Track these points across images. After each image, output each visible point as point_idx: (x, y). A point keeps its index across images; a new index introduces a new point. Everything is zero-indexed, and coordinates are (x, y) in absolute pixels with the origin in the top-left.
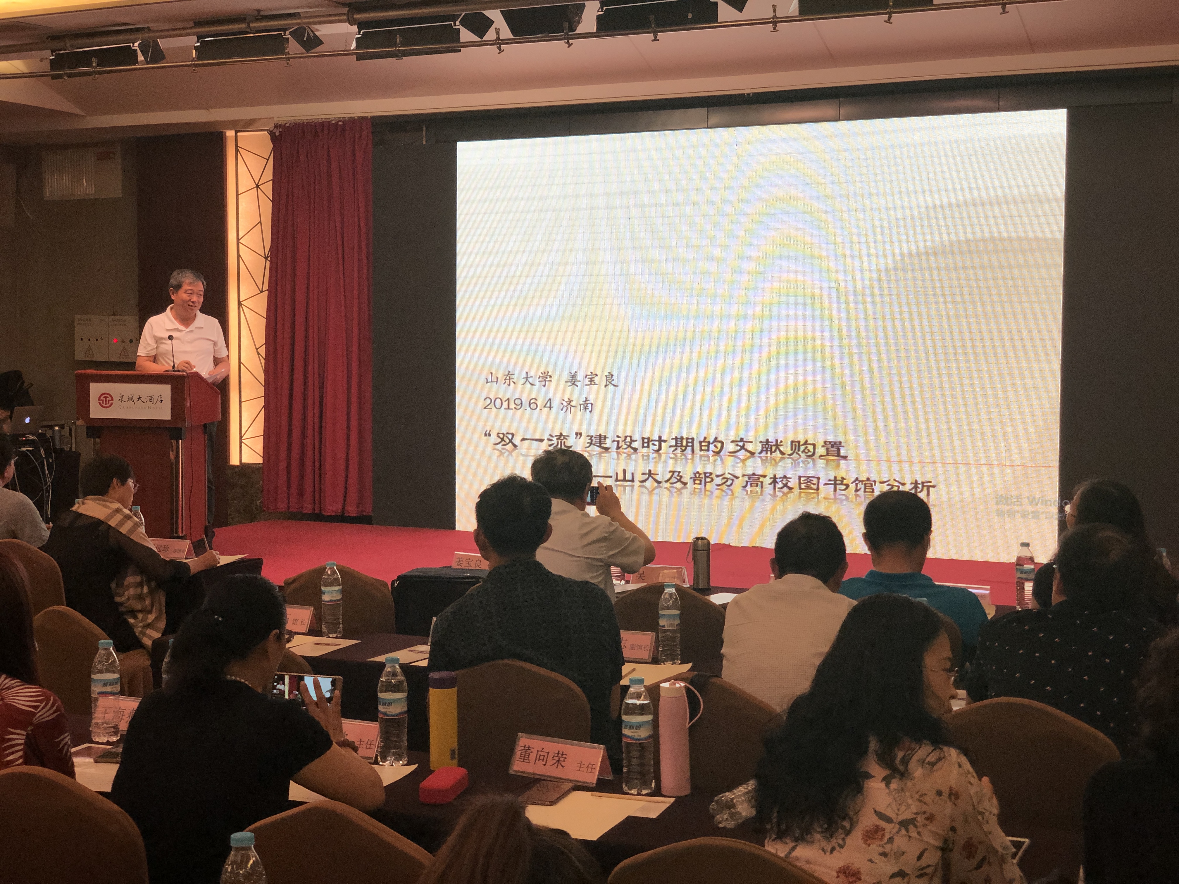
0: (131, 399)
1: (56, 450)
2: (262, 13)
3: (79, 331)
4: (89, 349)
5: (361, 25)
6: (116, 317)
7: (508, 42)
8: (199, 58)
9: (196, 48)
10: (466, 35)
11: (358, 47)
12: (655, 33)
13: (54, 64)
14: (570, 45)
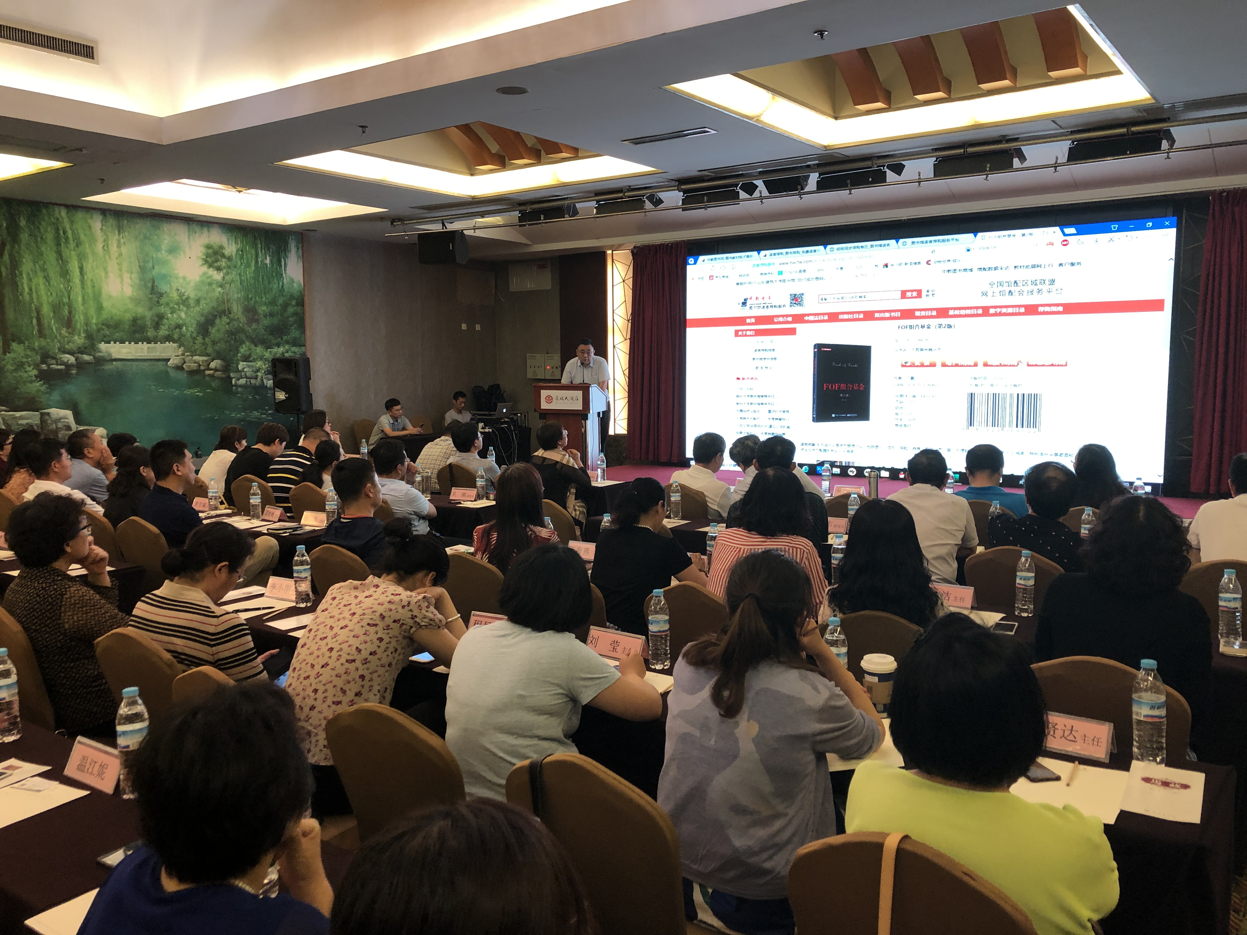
0: (562, 399)
1: (519, 426)
2: (631, 187)
3: (529, 362)
4: (535, 372)
5: (685, 191)
6: (549, 355)
7: (766, 198)
8: (597, 213)
9: (596, 208)
10: (743, 195)
11: (683, 204)
12: (850, 190)
13: (521, 219)
14: (801, 198)
